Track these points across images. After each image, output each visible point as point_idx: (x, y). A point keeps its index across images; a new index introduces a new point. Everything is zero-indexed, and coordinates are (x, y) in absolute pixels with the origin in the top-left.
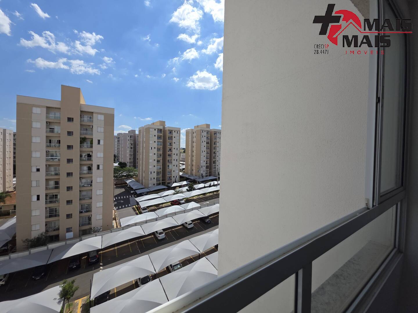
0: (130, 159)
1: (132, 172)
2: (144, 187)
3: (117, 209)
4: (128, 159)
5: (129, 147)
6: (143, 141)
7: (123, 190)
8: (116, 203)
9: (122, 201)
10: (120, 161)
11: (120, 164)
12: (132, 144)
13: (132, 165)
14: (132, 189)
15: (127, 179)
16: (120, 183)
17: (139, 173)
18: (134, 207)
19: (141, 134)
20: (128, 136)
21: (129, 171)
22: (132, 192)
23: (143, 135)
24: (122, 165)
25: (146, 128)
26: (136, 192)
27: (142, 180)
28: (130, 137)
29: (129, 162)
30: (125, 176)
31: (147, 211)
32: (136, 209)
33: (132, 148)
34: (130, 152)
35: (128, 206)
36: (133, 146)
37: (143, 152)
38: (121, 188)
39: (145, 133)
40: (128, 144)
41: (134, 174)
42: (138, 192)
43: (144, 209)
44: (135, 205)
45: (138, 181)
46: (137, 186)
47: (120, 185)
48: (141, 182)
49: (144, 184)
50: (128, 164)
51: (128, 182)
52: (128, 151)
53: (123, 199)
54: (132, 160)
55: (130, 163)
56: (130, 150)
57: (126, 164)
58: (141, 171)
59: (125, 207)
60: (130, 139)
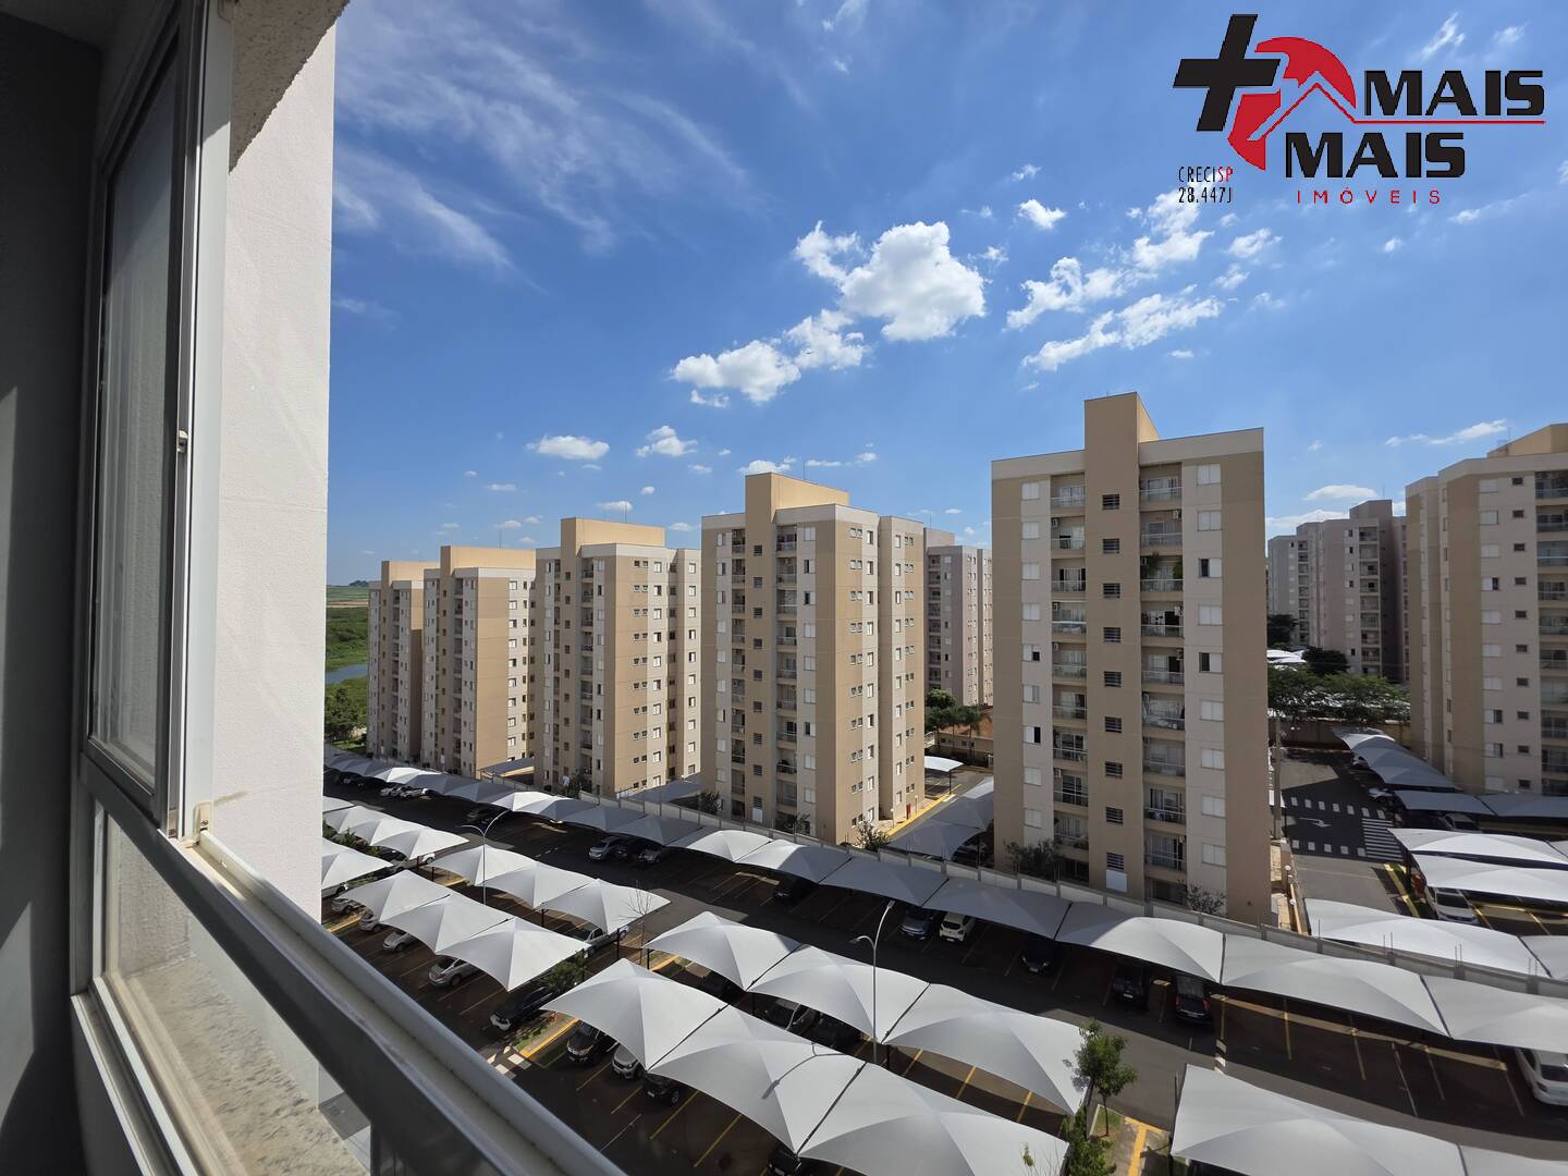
0: (1364, 636)
1: (1375, 697)
2: (1452, 786)
3: (1294, 851)
4: (1351, 636)
5: (1357, 584)
6: (1434, 550)
7: (1328, 774)
8: (1291, 821)
9: (1321, 824)
10: (1314, 642)
11: (1313, 655)
12: (1371, 568)
13: (1378, 667)
14: (1376, 780)
15: (1347, 729)
16: (1312, 737)
17: (1418, 703)
18: (1388, 867)
19: (1423, 514)
20: (1347, 533)
21: (1359, 691)
22: (1376, 793)
23: (1434, 519)
24: (1325, 663)
25: (1449, 483)
26: (1396, 799)
27: (1439, 747)
28: (1362, 534)
29: (1359, 652)
30: (1338, 712)
31: (1468, 913)
32: (1399, 885)
34: (1363, 603)
35: (1353, 856)
36: (1378, 577)
37: (1436, 606)
38: (1315, 763)
39: (1443, 508)
40: (1352, 568)
41: (1389, 712)
42: (1414, 802)
43: (1451, 899)
44: (1393, 863)
45: (1411, 747)
46: (1404, 770)
47: (1312, 751)
48: (1429, 752)
49: (1450, 767)
50: (1356, 663)
51: (1353, 740)
52: (1352, 600)
53: (1327, 815)
54: (1377, 642)
55: (1365, 653)
56: (1362, 597)
57: (1345, 661)
58: (1428, 696)
59: (1336, 854)
60: (1361, 546)
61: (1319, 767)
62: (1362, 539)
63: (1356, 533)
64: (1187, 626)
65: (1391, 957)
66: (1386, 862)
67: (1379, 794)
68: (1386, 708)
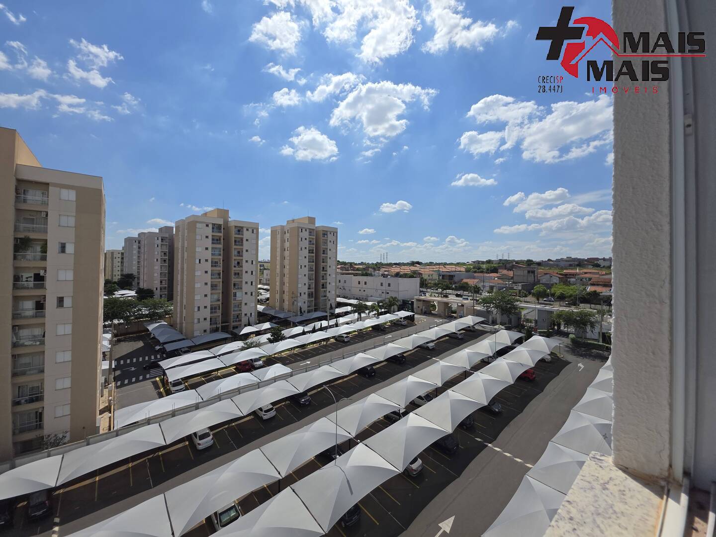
0: (161, 282)
1: (161, 307)
2: (184, 337)
3: (117, 387)
4: (156, 282)
5: (159, 260)
6: (183, 247)
7: (140, 344)
8: (118, 373)
9: (133, 369)
10: (141, 286)
11: (140, 292)
12: (165, 254)
13: (166, 294)
14: (158, 342)
15: (150, 323)
16: (135, 329)
17: (176, 308)
18: (158, 379)
19: (180, 233)
20: (156, 238)
21: (155, 306)
22: (158, 348)
23: (183, 236)
24: (144, 294)
25: (188, 223)
26: (164, 348)
27: (181, 323)
28: (162, 239)
29: (159, 289)
30: (146, 316)
31: (182, 386)
32: (160, 385)
33: (165, 261)
34: (161, 268)
35: (145, 379)
36: (167, 257)
37: (183, 269)
38: (135, 341)
39: (186, 231)
40: (157, 253)
41: (167, 313)
42: (169, 348)
43: (177, 383)
44: (159, 376)
45: (172, 326)
46: (167, 336)
47: (135, 335)
48: (178, 326)
49: (184, 331)
50: (157, 293)
51: (151, 328)
52: (157, 267)
53: (137, 364)
54: (166, 284)
55: (161, 289)
56: (161, 266)
57: (153, 293)
58: (179, 305)
59: (138, 381)
60: (161, 244)
61: (137, 342)
62: (162, 242)
63: (160, 239)
64: (48, 283)
65: (148, 422)
66: (156, 377)
67: (159, 348)
68: (165, 311)
